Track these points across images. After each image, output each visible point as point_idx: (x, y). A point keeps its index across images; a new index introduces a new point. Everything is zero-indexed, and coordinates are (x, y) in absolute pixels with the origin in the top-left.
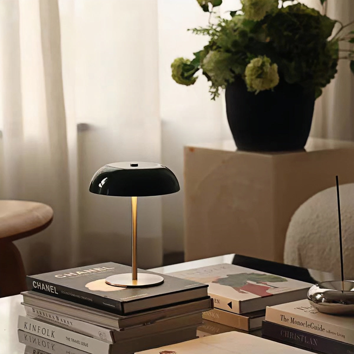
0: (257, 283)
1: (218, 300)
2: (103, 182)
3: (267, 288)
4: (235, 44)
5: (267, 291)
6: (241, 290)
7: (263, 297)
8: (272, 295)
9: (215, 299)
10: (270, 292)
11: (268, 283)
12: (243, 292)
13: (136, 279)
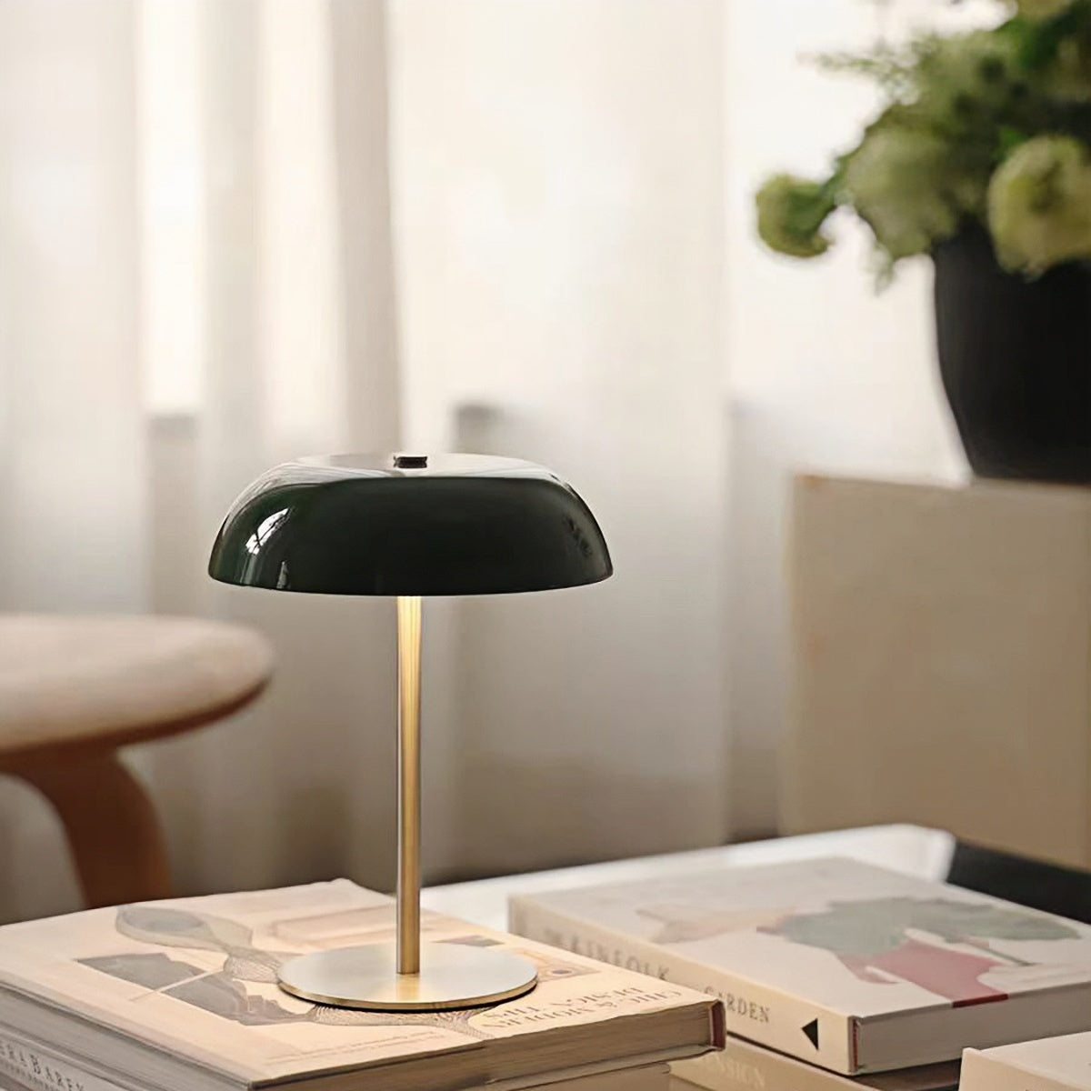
0: (951, 940)
1: (762, 1009)
2: (266, 529)
3: (986, 966)
4: (964, 106)
5: (986, 979)
6: (871, 969)
7: (957, 1005)
8: (1004, 997)
9: (751, 1005)
10: (995, 982)
11: (996, 944)
12: (875, 979)
13: (415, 971)
